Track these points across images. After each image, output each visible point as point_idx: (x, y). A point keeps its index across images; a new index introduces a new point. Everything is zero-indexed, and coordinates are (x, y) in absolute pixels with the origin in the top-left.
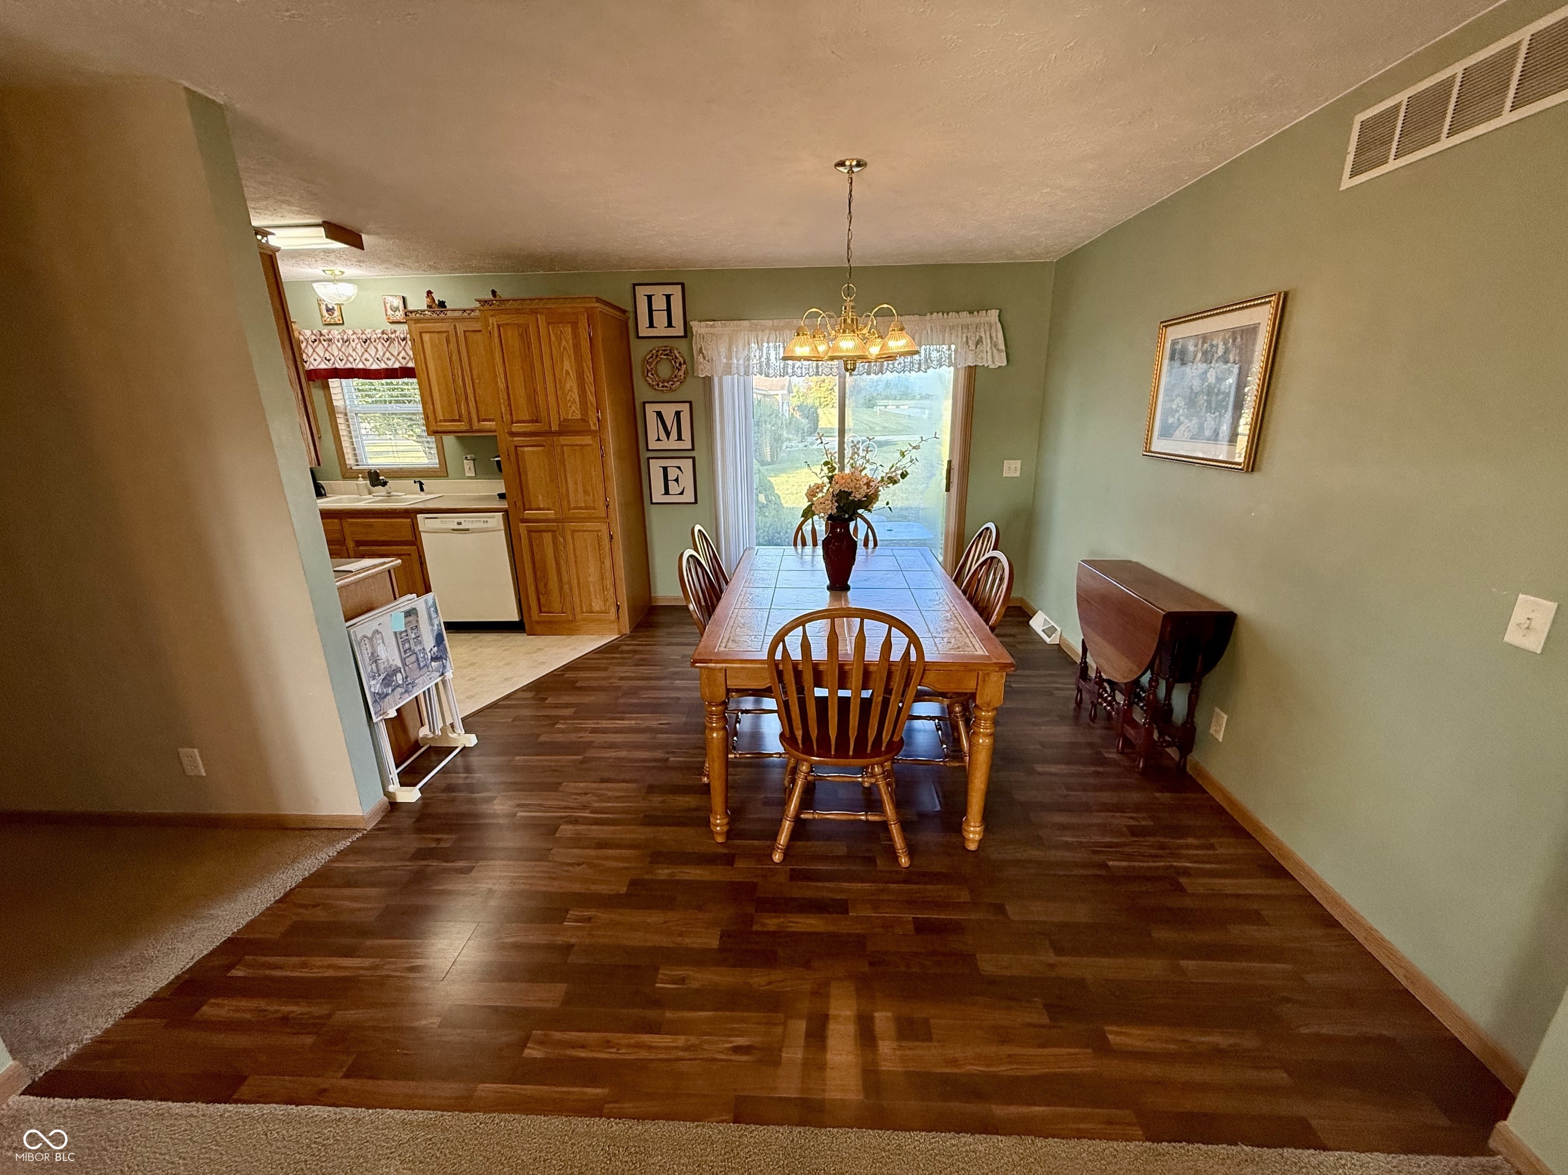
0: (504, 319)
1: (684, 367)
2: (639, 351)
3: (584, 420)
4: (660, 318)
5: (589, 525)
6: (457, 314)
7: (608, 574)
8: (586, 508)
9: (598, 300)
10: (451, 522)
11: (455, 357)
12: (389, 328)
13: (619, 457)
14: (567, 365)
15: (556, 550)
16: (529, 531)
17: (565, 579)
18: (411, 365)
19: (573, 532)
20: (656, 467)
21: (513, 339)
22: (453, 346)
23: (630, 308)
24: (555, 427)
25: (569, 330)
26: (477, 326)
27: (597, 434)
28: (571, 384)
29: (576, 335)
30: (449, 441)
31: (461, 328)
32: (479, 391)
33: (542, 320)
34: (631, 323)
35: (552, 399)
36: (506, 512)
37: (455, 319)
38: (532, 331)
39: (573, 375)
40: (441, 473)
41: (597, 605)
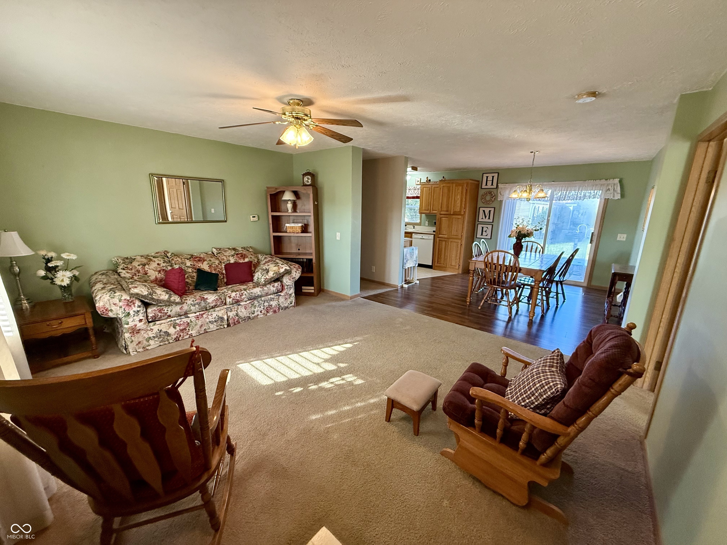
0: (444, 185)
1: (494, 197)
2: (481, 192)
3: (460, 211)
4: (489, 183)
5: (456, 240)
6: (433, 183)
7: (458, 255)
8: (456, 236)
9: (470, 180)
10: (420, 236)
11: (430, 194)
12: (416, 186)
13: (468, 222)
14: (459, 197)
15: (445, 247)
16: (439, 240)
17: (446, 255)
18: (419, 195)
19: (451, 242)
20: (480, 227)
21: (446, 190)
22: (430, 191)
23: (481, 180)
24: (452, 213)
25: (461, 187)
26: (438, 186)
27: (463, 215)
28: (459, 202)
29: (462, 188)
30: (423, 215)
31: (433, 186)
32: (434, 203)
33: (454, 185)
34: (480, 184)
35: (452, 206)
36: (434, 235)
37: (432, 184)
38: (451, 188)
39: (460, 199)
40: (420, 224)
41: (453, 264)
